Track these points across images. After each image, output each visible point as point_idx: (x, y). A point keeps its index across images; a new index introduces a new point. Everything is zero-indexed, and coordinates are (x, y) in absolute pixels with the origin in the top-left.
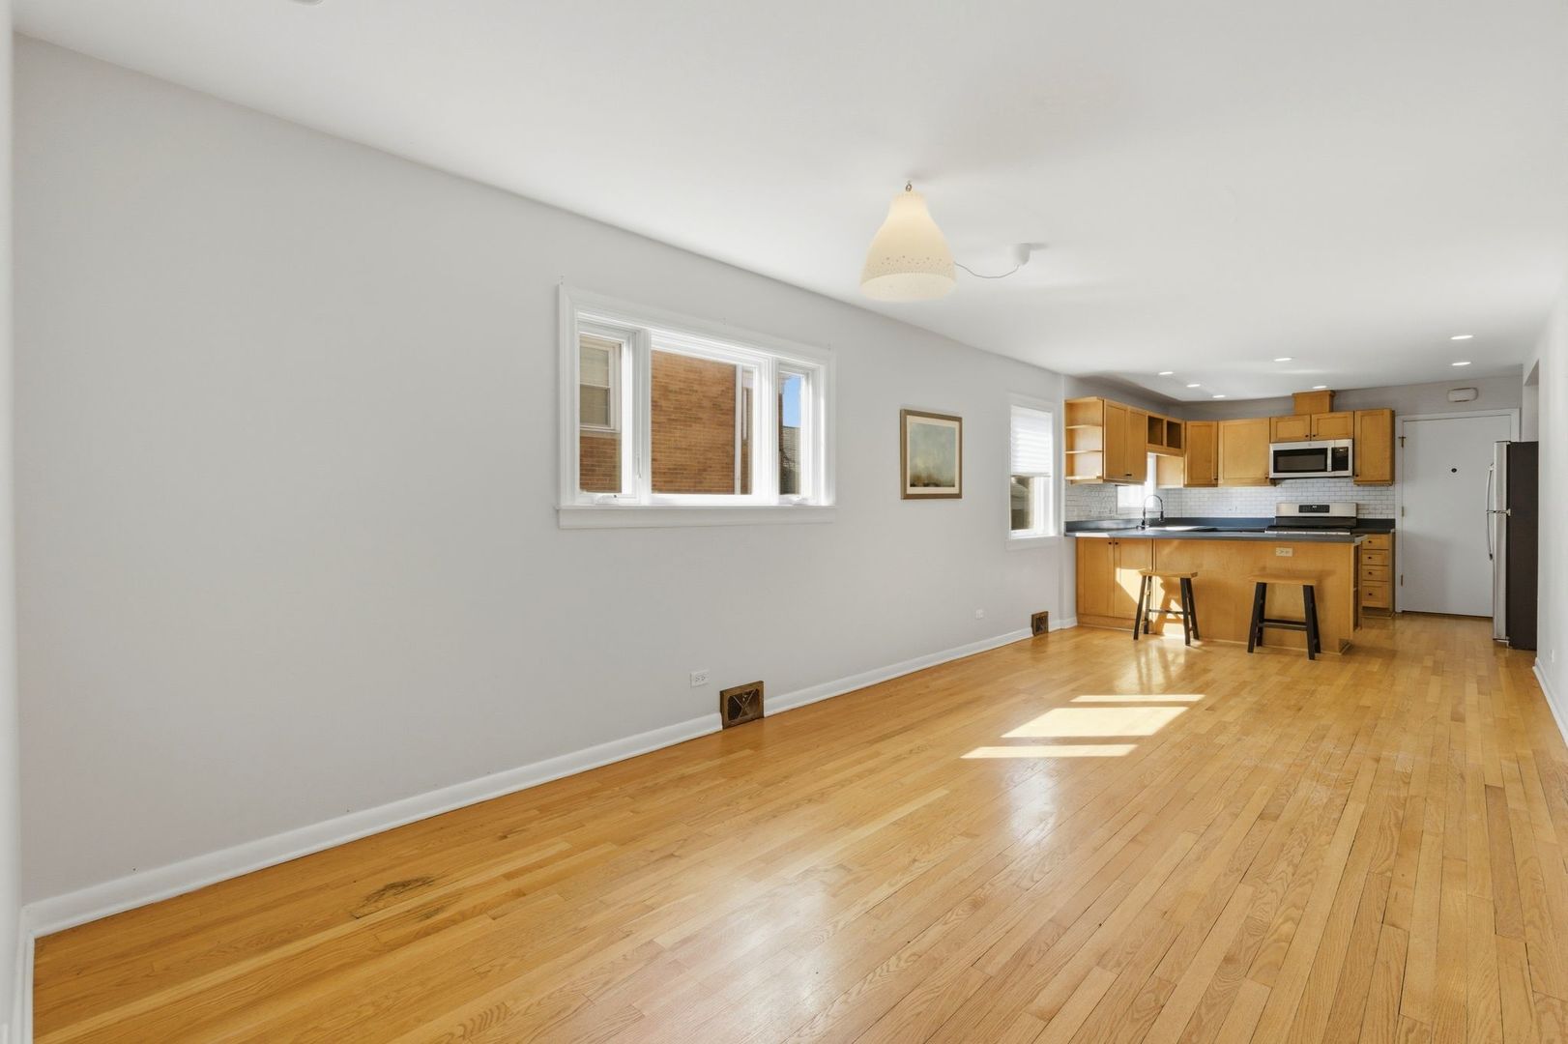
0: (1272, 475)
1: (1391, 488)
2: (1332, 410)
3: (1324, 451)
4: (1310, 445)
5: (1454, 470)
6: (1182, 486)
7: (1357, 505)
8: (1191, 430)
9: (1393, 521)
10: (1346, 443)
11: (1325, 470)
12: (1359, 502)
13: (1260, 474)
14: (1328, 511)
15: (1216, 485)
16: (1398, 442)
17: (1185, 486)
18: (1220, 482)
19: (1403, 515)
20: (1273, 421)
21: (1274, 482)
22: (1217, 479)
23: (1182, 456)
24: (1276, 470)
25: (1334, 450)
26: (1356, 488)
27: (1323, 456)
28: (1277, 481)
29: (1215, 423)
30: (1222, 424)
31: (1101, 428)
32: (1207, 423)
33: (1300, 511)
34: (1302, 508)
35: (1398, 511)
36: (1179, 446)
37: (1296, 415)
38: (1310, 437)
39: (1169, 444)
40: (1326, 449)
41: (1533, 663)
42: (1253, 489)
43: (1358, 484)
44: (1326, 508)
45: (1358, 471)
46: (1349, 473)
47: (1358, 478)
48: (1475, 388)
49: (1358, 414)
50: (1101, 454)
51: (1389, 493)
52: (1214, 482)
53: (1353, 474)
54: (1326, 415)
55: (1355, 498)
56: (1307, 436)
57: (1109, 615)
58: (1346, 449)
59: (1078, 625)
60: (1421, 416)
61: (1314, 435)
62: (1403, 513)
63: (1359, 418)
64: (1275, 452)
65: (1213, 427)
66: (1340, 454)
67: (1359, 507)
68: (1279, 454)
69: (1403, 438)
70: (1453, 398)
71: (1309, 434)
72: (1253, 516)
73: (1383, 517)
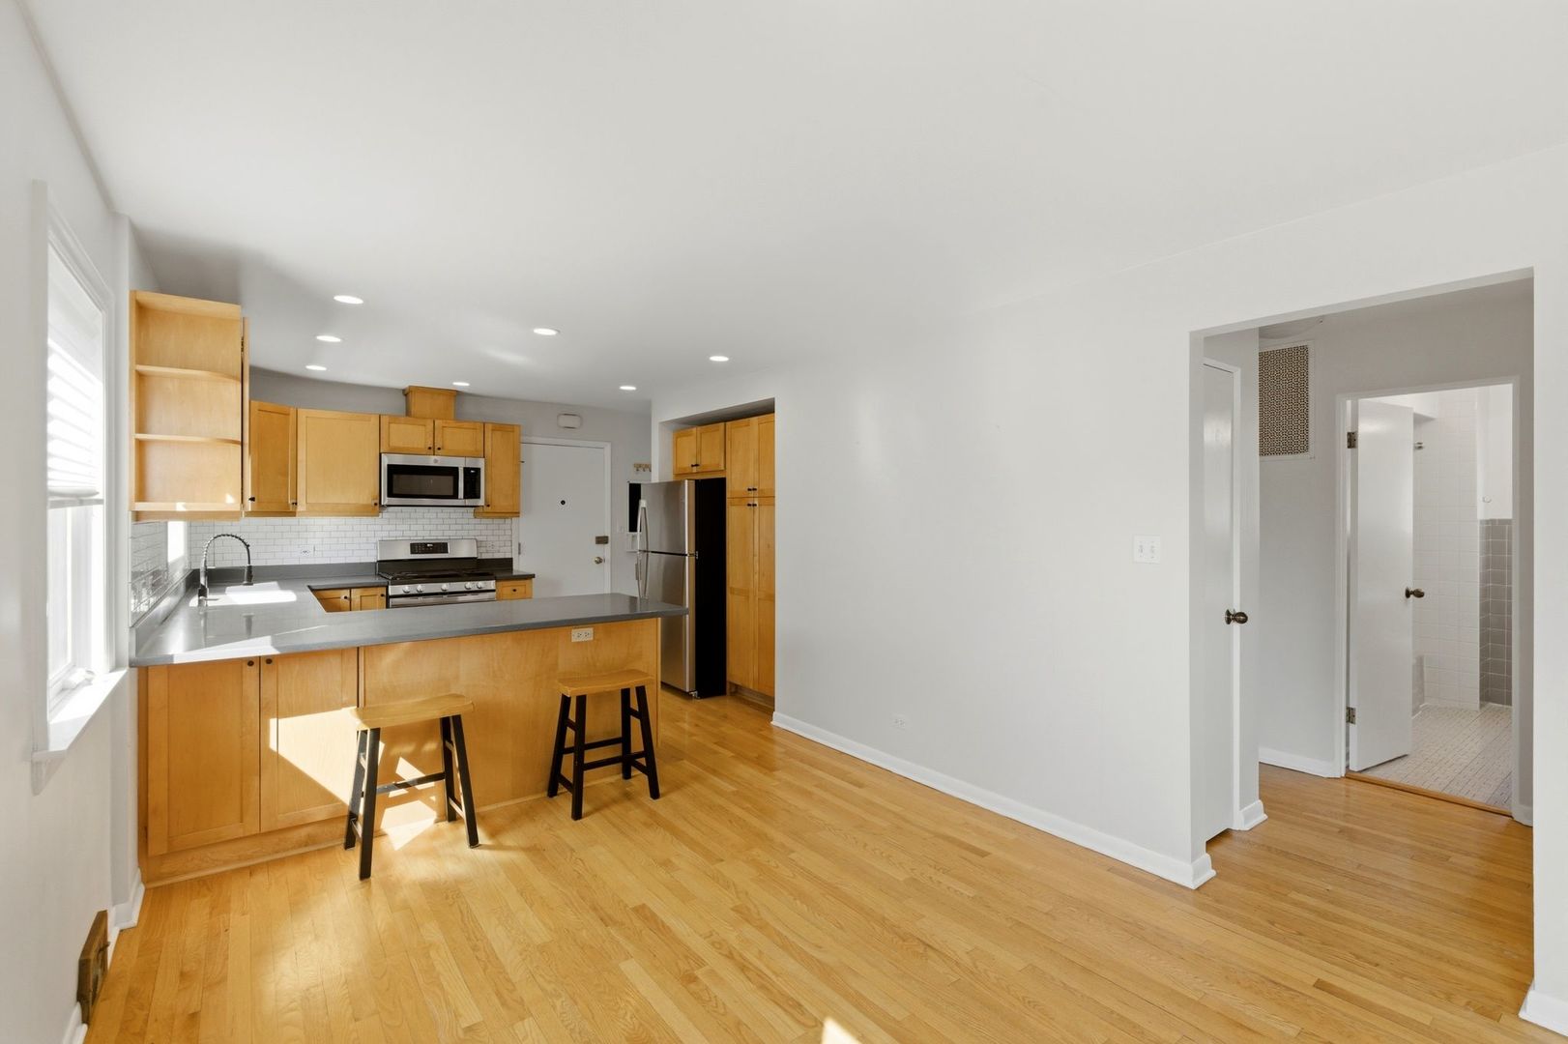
0: (385, 500)
1: (513, 521)
2: (457, 418)
3: (452, 472)
5: (563, 502)
7: (476, 541)
8: (257, 415)
9: (511, 560)
10: (476, 462)
11: (455, 496)
12: (482, 538)
13: (366, 497)
14: (444, 551)
15: (293, 514)
17: (247, 514)
18: (300, 508)
19: (519, 553)
20: (385, 420)
22: (295, 504)
24: (390, 494)
25: (467, 470)
27: (454, 477)
29: (292, 410)
30: (304, 413)
31: (238, 386)
32: (282, 408)
33: (412, 552)
34: (415, 548)
35: (515, 547)
37: (412, 416)
38: (433, 450)
40: (456, 468)
42: (340, 520)
43: (485, 515)
44: (442, 547)
45: (488, 500)
46: (480, 502)
47: (488, 510)
49: (489, 427)
51: (506, 527)
52: (290, 508)
53: (484, 503)
54: (452, 423)
55: (472, 533)
56: (430, 448)
57: (248, 834)
58: (478, 470)
59: (146, 890)
60: (534, 439)
61: (439, 449)
62: (519, 549)
63: (488, 434)
64: (390, 467)
65: (291, 417)
66: (472, 476)
67: (479, 544)
68: (394, 470)
69: (523, 462)
70: (562, 424)
71: (432, 446)
72: (341, 561)
73: (501, 556)
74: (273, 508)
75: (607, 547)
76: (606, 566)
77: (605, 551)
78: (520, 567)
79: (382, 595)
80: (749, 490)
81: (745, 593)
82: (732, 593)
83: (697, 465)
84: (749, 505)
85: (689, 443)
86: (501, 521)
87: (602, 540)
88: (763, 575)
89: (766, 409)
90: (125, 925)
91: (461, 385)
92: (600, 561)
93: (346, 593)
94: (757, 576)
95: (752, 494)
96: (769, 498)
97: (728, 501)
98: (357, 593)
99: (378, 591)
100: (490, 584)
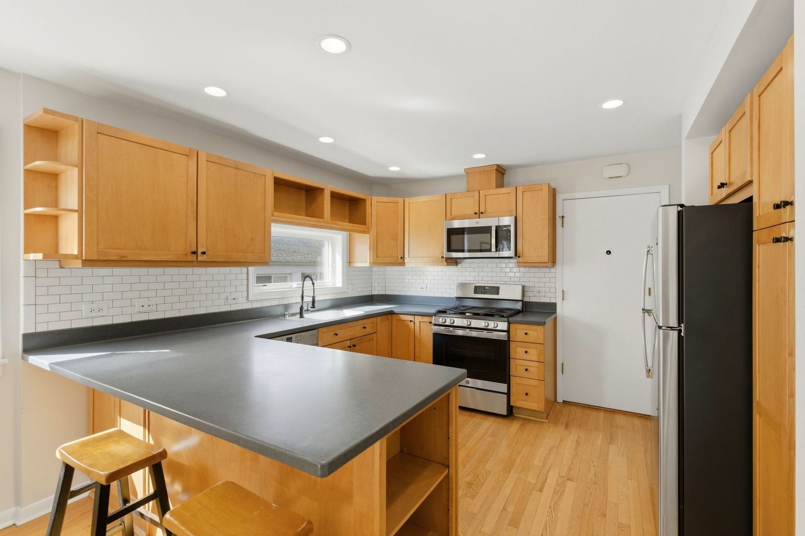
0: (447, 254)
1: (553, 270)
2: (498, 186)
3: (487, 230)
4: (477, 223)
5: (609, 252)
6: (367, 265)
7: (523, 287)
8: (376, 205)
9: (555, 305)
10: (507, 221)
11: (490, 250)
12: (526, 284)
13: (436, 253)
14: (498, 293)
15: (402, 264)
16: (559, 221)
17: (373, 264)
18: (406, 261)
20: (449, 197)
21: (449, 262)
22: (403, 257)
23: (368, 233)
24: (449, 249)
25: (498, 228)
26: (519, 269)
27: (489, 234)
28: (458, 261)
29: (400, 200)
30: (408, 200)
31: (77, 170)
32: (392, 199)
33: (475, 292)
34: (477, 289)
35: (559, 295)
36: (364, 223)
37: (468, 192)
38: (478, 214)
40: (491, 227)
42: (433, 267)
43: (520, 265)
44: (496, 290)
45: (520, 251)
46: (512, 253)
47: (521, 260)
48: (628, 165)
49: (520, 191)
50: (76, 215)
51: (550, 275)
52: (401, 260)
53: (516, 255)
54: (493, 191)
55: (522, 280)
56: (475, 213)
58: (508, 227)
60: (578, 195)
61: (482, 213)
62: (562, 296)
63: (519, 195)
64: (448, 230)
65: (400, 203)
66: (504, 232)
67: (525, 289)
68: (451, 232)
69: (563, 217)
70: (607, 175)
71: (477, 212)
72: (440, 295)
73: (546, 300)
74: (388, 260)
78: (562, 311)
79: (430, 323)
80: (777, 207)
83: (723, 185)
84: (779, 240)
86: (547, 270)
93: (411, 318)
97: (755, 235)
98: (418, 319)
99: (427, 319)
100: (503, 325)
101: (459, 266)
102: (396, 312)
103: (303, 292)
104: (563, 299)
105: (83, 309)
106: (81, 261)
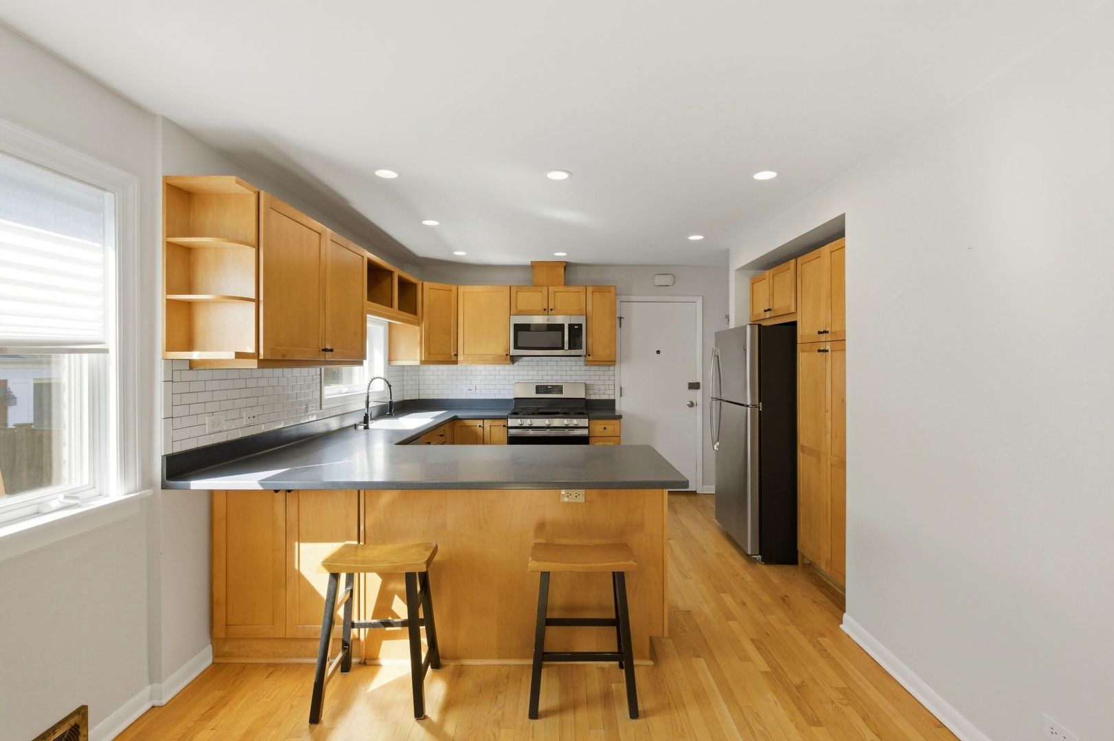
0: (513, 352)
1: (612, 368)
2: (567, 283)
3: (560, 327)
4: (548, 319)
5: (658, 352)
6: (418, 363)
7: (586, 385)
8: (429, 292)
9: (613, 401)
10: (580, 319)
11: (562, 348)
12: (588, 382)
13: (500, 351)
14: (562, 393)
15: (455, 362)
16: (617, 322)
17: (423, 362)
18: (460, 358)
20: (513, 290)
21: (513, 359)
22: (456, 355)
23: (419, 324)
24: (516, 347)
25: (571, 326)
26: (584, 368)
27: (560, 332)
28: (515, 358)
29: (454, 288)
30: (462, 289)
31: (252, 251)
32: (445, 286)
33: (537, 392)
34: (539, 389)
35: (618, 391)
36: (414, 312)
37: (534, 285)
38: (547, 311)
39: (402, 307)
40: (563, 325)
41: (841, 622)
42: (490, 367)
43: (588, 363)
44: (559, 389)
45: (590, 350)
46: (583, 352)
47: (590, 358)
48: (673, 276)
49: (590, 289)
50: (253, 305)
51: (610, 373)
52: (454, 358)
53: (586, 353)
54: (562, 288)
55: (583, 378)
56: (545, 310)
57: (276, 636)
58: (580, 326)
59: (213, 663)
60: (634, 298)
61: (551, 310)
62: (621, 393)
63: (589, 294)
64: (516, 326)
65: (453, 292)
66: (575, 331)
67: (587, 387)
68: (519, 328)
69: (620, 318)
70: (657, 283)
71: (546, 308)
72: (493, 398)
73: (606, 397)
74: (440, 358)
75: (699, 392)
76: (699, 409)
77: (697, 395)
78: (620, 407)
79: (504, 426)
80: (820, 333)
81: (816, 454)
82: (803, 451)
83: (769, 310)
84: (819, 351)
85: (763, 288)
86: (606, 368)
87: (694, 386)
88: (836, 436)
89: (834, 233)
90: (157, 703)
91: (561, 255)
92: (692, 405)
93: (480, 423)
94: (829, 436)
95: (823, 337)
96: (840, 341)
97: (799, 347)
98: (487, 423)
99: (501, 422)
100: (584, 422)
101: (516, 364)
102: (460, 417)
103: (368, 397)
104: (621, 396)
105: (207, 423)
106: (256, 361)
